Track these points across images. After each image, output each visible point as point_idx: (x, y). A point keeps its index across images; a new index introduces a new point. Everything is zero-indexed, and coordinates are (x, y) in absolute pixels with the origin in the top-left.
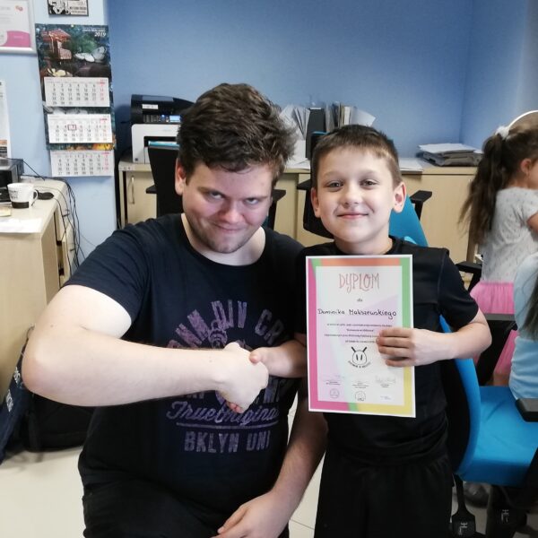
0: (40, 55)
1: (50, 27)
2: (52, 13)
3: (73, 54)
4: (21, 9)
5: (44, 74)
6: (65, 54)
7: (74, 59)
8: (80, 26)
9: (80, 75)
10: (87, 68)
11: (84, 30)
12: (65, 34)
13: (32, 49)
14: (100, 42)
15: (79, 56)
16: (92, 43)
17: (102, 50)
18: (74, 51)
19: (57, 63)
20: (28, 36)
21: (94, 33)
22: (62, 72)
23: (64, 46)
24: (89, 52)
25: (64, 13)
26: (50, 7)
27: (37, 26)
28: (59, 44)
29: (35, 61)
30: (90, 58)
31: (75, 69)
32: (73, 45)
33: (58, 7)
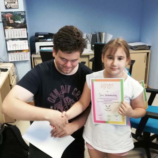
0: (3, 22)
1: (6, 13)
3: (14, 21)
5: (5, 28)
6: (11, 21)
7: (14, 23)
8: (16, 12)
9: (17, 28)
10: (19, 26)
11: (17, 13)
12: (11, 15)
13: (1, 20)
14: (23, 17)
15: (16, 22)
16: (20, 17)
17: (24, 19)
18: (14, 20)
19: (9, 25)
21: (20, 14)
22: (11, 27)
23: (11, 19)
24: (19, 20)
25: (10, 8)
26: (6, 6)
27: (2, 12)
28: (9, 18)
29: (2, 24)
30: (20, 22)
31: (15, 26)
32: (14, 18)
33: (8, 6)
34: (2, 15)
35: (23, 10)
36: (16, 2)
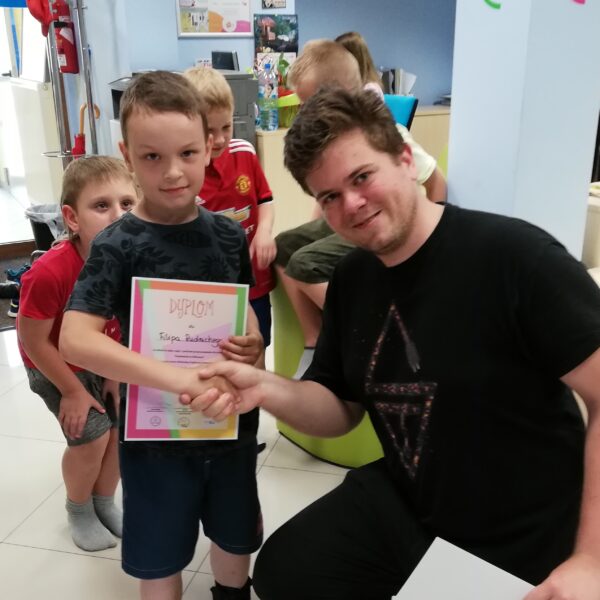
0: (256, 37)
1: (262, 17)
2: (264, 6)
3: (276, 36)
4: (245, 5)
5: (257, 50)
6: (271, 36)
7: (277, 39)
8: (281, 16)
9: (279, 51)
10: (284, 46)
11: (284, 18)
12: (271, 21)
13: (251, 34)
14: (294, 27)
15: (280, 37)
16: (289, 28)
17: (294, 32)
18: (277, 34)
19: (267, 44)
20: (249, 24)
21: (288, 21)
22: (269, 49)
23: (272, 30)
24: (286, 34)
25: (272, 7)
26: (264, 3)
27: (255, 15)
28: (269, 28)
29: (252, 42)
30: (286, 38)
31: (276, 47)
32: (277, 30)
33: (269, 2)
34: (256, 22)
35: (293, 13)
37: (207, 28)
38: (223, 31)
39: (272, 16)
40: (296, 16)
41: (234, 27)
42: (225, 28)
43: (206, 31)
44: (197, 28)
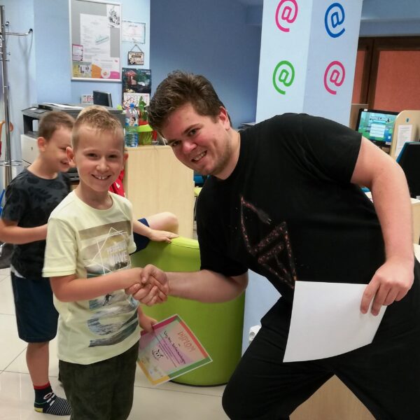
0: (123, 82)
1: (128, 70)
2: (129, 64)
4: (117, 61)
5: (124, 91)
6: (134, 82)
7: (137, 85)
8: (141, 70)
9: (138, 92)
10: (142, 89)
12: (134, 73)
13: (120, 80)
14: (149, 77)
15: (140, 83)
16: (145, 78)
17: (148, 81)
18: (137, 81)
19: (131, 87)
20: (119, 74)
21: (145, 73)
22: (131, 90)
23: (134, 79)
24: (144, 81)
25: (134, 64)
26: (129, 60)
27: (123, 69)
28: (132, 77)
29: (121, 85)
30: (143, 84)
31: (137, 89)
32: (137, 78)
33: (132, 61)
34: (123, 73)
35: (148, 69)
36: (142, 57)
37: (90, 75)
38: (102, 78)
39: (135, 70)
40: (150, 70)
41: (109, 76)
42: (103, 76)
43: (89, 77)
44: (84, 74)
